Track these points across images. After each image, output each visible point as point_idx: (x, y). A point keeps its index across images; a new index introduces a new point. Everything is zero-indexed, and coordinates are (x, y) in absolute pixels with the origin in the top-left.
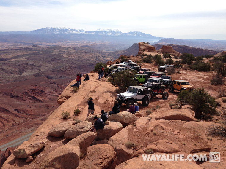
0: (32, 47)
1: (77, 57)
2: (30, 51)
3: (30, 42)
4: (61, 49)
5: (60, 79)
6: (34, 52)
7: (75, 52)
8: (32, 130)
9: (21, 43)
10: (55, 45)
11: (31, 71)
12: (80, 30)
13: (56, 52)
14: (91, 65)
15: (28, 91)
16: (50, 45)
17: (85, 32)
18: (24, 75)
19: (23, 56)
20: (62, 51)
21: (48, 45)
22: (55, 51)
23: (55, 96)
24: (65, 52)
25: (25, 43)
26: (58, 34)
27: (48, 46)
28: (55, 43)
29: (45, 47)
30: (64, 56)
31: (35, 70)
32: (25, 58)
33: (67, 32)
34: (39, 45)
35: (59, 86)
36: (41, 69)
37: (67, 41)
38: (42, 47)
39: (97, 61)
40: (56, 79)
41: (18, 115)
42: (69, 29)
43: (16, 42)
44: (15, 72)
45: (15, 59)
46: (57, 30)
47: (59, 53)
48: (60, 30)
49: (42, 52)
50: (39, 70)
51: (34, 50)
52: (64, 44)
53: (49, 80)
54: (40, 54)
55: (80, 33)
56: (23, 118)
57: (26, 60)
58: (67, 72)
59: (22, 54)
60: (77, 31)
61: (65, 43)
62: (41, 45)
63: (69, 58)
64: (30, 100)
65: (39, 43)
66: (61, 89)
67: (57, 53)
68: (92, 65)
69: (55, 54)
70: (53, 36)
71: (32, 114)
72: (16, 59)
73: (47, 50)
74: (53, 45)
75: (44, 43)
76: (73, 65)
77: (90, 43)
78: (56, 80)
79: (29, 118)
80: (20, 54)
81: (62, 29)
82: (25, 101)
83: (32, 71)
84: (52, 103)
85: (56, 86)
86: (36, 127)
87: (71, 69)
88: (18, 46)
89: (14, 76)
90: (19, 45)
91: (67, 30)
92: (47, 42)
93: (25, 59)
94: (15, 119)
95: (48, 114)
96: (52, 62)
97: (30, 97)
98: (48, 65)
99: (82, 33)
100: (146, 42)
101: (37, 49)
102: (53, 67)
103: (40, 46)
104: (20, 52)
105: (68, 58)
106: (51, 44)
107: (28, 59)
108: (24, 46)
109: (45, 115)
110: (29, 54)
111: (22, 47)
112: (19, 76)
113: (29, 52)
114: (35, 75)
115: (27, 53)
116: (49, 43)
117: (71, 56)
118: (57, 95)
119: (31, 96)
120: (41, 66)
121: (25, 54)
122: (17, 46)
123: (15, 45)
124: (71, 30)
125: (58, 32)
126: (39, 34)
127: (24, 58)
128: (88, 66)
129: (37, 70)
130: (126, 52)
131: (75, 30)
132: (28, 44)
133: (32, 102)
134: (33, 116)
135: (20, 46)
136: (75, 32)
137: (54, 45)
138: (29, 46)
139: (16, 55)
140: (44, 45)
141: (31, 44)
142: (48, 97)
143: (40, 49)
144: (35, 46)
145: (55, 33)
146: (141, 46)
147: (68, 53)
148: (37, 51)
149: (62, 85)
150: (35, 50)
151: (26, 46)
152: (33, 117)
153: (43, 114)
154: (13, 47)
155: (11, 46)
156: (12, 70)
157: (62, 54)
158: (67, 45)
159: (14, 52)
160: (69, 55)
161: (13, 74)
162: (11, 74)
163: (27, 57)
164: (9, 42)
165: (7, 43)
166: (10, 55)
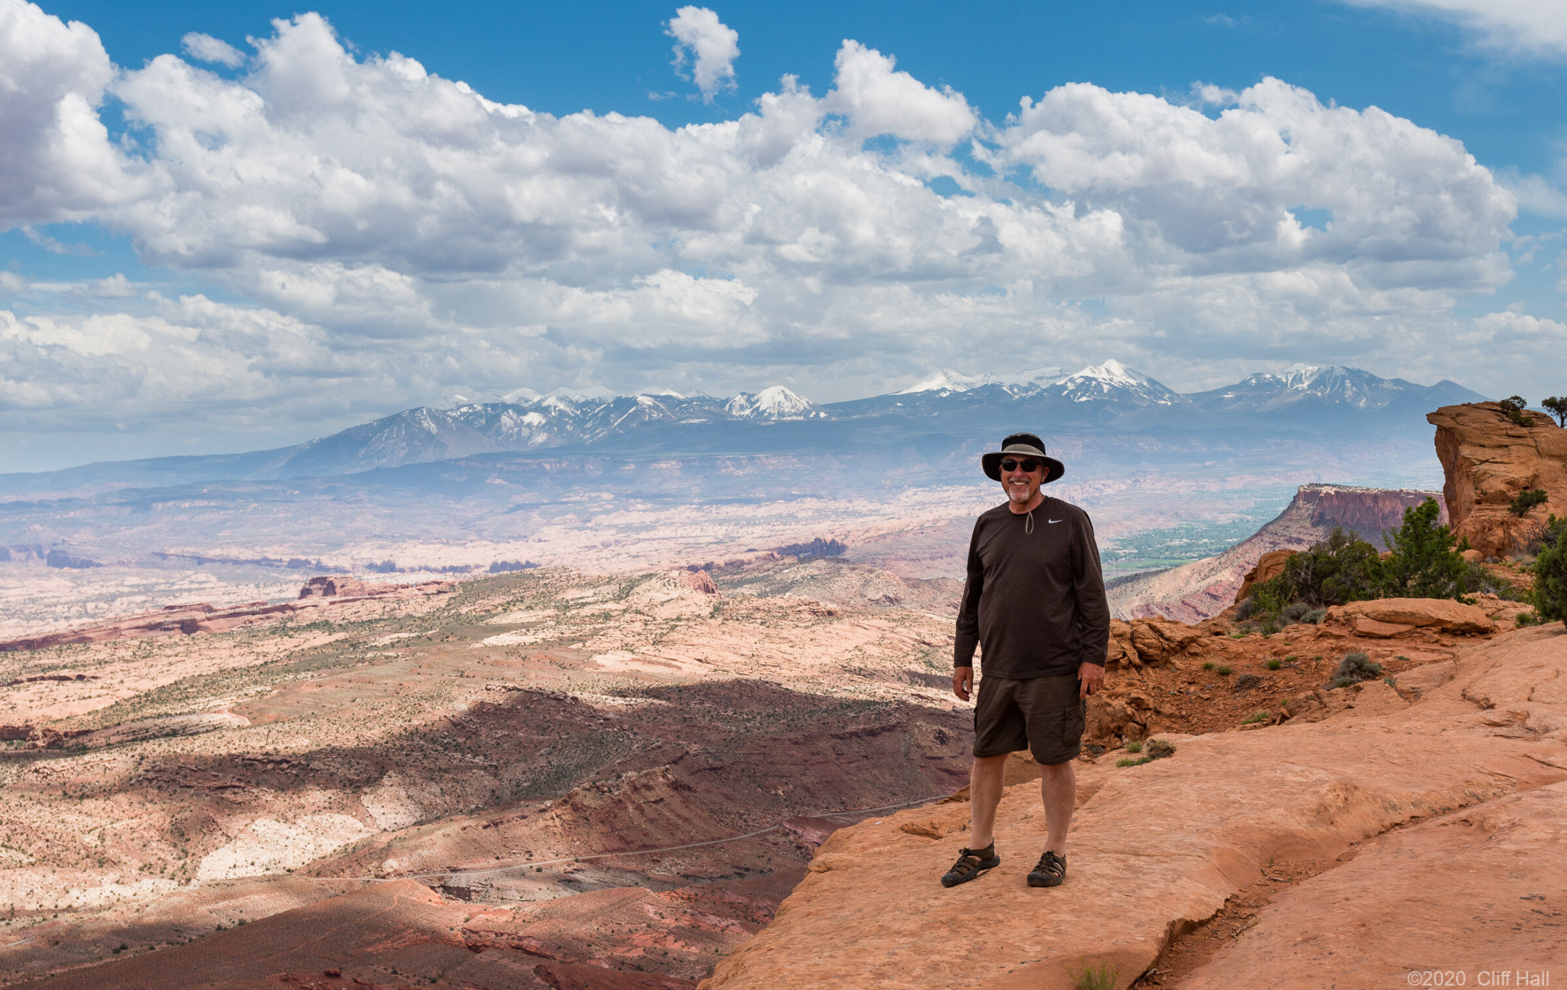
0: (305, 593)
1: (731, 657)
2: (284, 631)
3: (285, 551)
4: (571, 594)
5: (569, 892)
6: (321, 638)
7: (706, 612)
9: (201, 561)
10: (517, 563)
11: (283, 827)
12: (750, 400)
13: (527, 627)
14: (873, 733)
16: (465, 569)
17: (806, 413)
18: (220, 876)
19: (214, 684)
20: (587, 611)
21: (453, 569)
22: (517, 616)
24: (607, 616)
25: (236, 562)
27: (449, 578)
28: (514, 544)
29: (419, 586)
30: (598, 659)
31: (324, 817)
32: (227, 702)
34: (371, 567)
36: (375, 809)
38: (392, 589)
42: (650, 404)
43: (157, 560)
44: (128, 852)
46: (536, 418)
47: (549, 635)
48: (562, 413)
49: (387, 640)
50: (361, 814)
51: (313, 626)
52: (606, 545)
53: (458, 912)
54: (372, 662)
57: (236, 720)
58: (638, 819)
59: (206, 668)
60: (721, 408)
61: (607, 535)
62: (389, 567)
63: (653, 678)
65: (368, 551)
67: (529, 639)
68: (891, 729)
69: (511, 651)
73: (436, 610)
74: (495, 567)
75: (410, 554)
76: (694, 748)
78: (527, 910)
80: (186, 668)
81: (579, 406)
83: (292, 832)
85: (525, 967)
87: (676, 786)
88: (173, 593)
89: (127, 892)
90: (181, 591)
91: (623, 408)
92: (446, 542)
93: (228, 716)
96: (484, 731)
98: (442, 763)
101: (348, 610)
102: (489, 781)
103: (374, 580)
104: (188, 653)
105: (636, 675)
106: (481, 555)
107: (255, 712)
108: (221, 595)
110: (266, 670)
111: (208, 608)
112: (166, 885)
113: (273, 647)
114: (321, 867)
115: (251, 660)
116: (460, 542)
117: (667, 653)
121: (231, 664)
122: (166, 593)
123: (147, 590)
124: (668, 402)
125: (541, 439)
127: (220, 710)
128: (842, 746)
129: (338, 819)
132: (265, 568)
135: (194, 599)
137: (504, 565)
138: (272, 590)
139: (146, 686)
140: (412, 570)
141: (295, 565)
143: (378, 606)
144: (329, 589)
147: (638, 627)
148: (341, 635)
150: (326, 626)
151: (248, 594)
154: (130, 609)
155: (112, 598)
156: (102, 837)
157: (582, 639)
158: (633, 549)
159: (128, 654)
160: (649, 650)
161: (114, 875)
162: (94, 875)
163: (252, 690)
164: (88, 563)
165: (73, 578)
166: (95, 688)
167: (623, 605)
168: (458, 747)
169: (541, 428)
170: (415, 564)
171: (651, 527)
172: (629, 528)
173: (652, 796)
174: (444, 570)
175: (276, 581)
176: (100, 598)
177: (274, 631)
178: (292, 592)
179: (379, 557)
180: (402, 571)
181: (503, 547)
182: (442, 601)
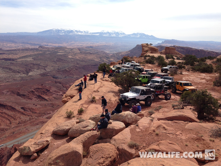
0: (39, 47)
1: (82, 57)
2: (37, 51)
3: (37, 43)
4: (66, 50)
5: (65, 78)
6: (41, 52)
7: (79, 52)
8: (37, 128)
9: (28, 43)
10: (61, 46)
11: (37, 70)
12: (85, 32)
13: (62, 53)
14: (95, 65)
15: (34, 90)
16: (55, 46)
17: (90, 33)
18: (31, 75)
19: (30, 56)
20: (67, 52)
22: (61, 52)
23: (60, 95)
24: (70, 52)
25: (32, 44)
26: (63, 35)
29: (51, 48)
30: (69, 56)
31: (41, 70)
32: (31, 58)
33: (72, 33)
34: (46, 45)
35: (64, 85)
36: (46, 69)
37: (72, 42)
38: (48, 48)
39: (101, 62)
40: (61, 78)
41: (24, 113)
42: (74, 31)
43: (23, 43)
44: (21, 72)
45: (22, 59)
46: (63, 31)
47: (64, 54)
48: (65, 31)
49: (48, 53)
52: (70, 45)
53: (55, 79)
54: (46, 55)
55: (85, 34)
56: (29, 116)
57: (32, 60)
58: (72, 72)
59: (29, 54)
60: (82, 32)
61: (70, 44)
62: (48, 45)
63: (74, 59)
64: (36, 99)
65: (45, 44)
66: (65, 89)
67: (62, 54)
68: (97, 65)
69: (60, 55)
70: (58, 37)
71: (38, 112)
72: (23, 59)
73: (53, 50)
74: (58, 46)
75: (50, 44)
76: (78, 66)
77: (95, 44)
78: (61, 80)
79: (35, 116)
80: (27, 54)
81: (67, 31)
82: (31, 99)
83: (38, 71)
84: (57, 102)
85: (61, 85)
86: (41, 125)
87: (76, 69)
88: (25, 46)
89: (21, 76)
91: (72, 31)
92: (53, 43)
93: (31, 59)
94: (21, 117)
95: (53, 112)
96: (57, 63)
97: (36, 96)
98: (53, 65)
99: (86, 35)
100: (149, 44)
101: (44, 50)
102: (58, 67)
103: (46, 47)
104: (27, 53)
105: (72, 58)
106: (57, 45)
107: (34, 59)
108: (30, 47)
109: (50, 113)
110: (35, 55)
111: (29, 48)
112: (25, 75)
113: (36, 53)
114: (41, 75)
116: (55, 44)
117: (76, 56)
118: (61, 95)
119: (37, 95)
120: (47, 66)
121: (32, 54)
122: (24, 46)
123: (22, 46)
124: (76, 31)
125: (63, 34)
126: (45, 35)
127: (30, 59)
128: (92, 66)
129: (43, 70)
130: (129, 53)
131: (80, 32)
132: (35, 44)
133: (37, 100)
134: (39, 114)
135: (27, 47)
136: (80, 33)
137: (59, 46)
138: (36, 47)
139: (23, 55)
140: (50, 46)
141: (38, 44)
142: (53, 96)
143: (46, 49)
144: (42, 47)
145: (61, 34)
146: (144, 48)
147: (73, 53)
148: (43, 52)
149: (66, 84)
150: (41, 51)
151: (33, 47)
152: (39, 115)
153: (49, 112)
155: (19, 46)
156: (19, 70)
157: (67, 54)
158: (72, 46)
159: (21, 52)
160: (74, 56)
161: (20, 74)
162: (18, 74)
163: (34, 57)
164: (16, 43)
165: (15, 44)
166: (18, 55)
168: (55, 64)
172: (72, 43)
173: (74, 70)
174: (53, 46)
176: (17, 46)
177: (36, 51)
179: (47, 44)
180: (49, 46)
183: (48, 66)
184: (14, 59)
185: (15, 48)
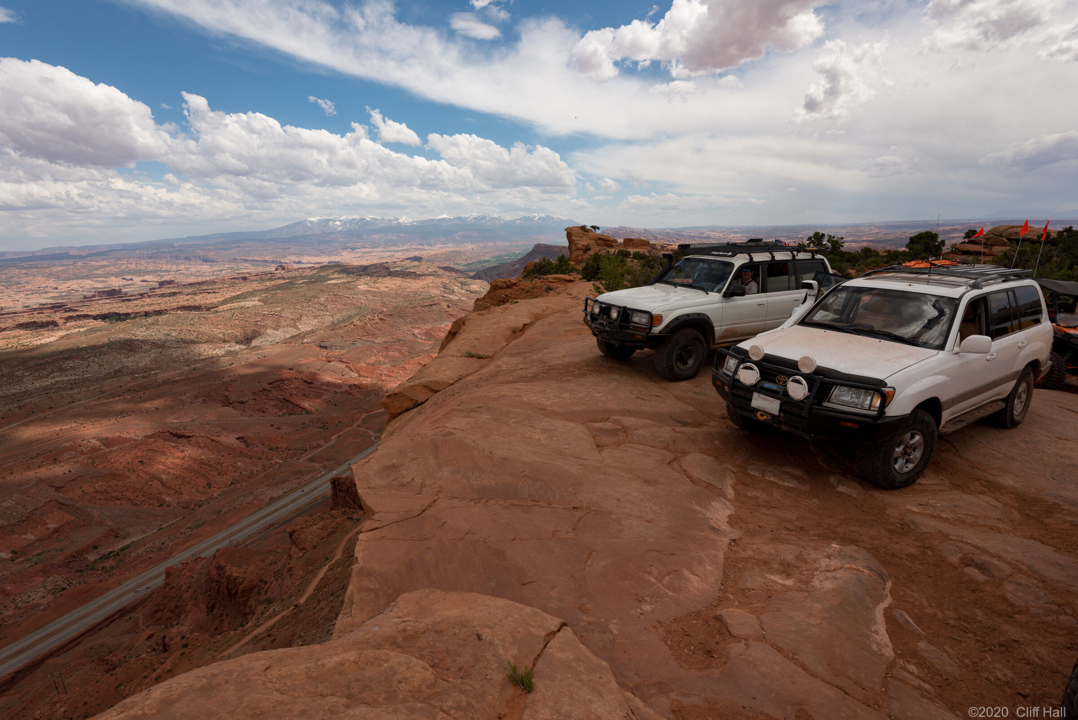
0: (277, 269)
1: (394, 286)
2: (271, 279)
3: (270, 258)
4: (350, 270)
5: (354, 346)
6: (282, 281)
7: (387, 274)
8: (285, 490)
9: (247, 261)
11: (275, 331)
12: (396, 220)
14: (431, 305)
15: (268, 387)
16: (321, 263)
17: (411, 223)
18: (258, 344)
19: (253, 294)
20: (355, 274)
21: (318, 263)
22: (336, 276)
23: (341, 393)
25: (257, 261)
26: (338, 232)
27: (317, 266)
28: (334, 257)
29: (309, 268)
30: (359, 287)
31: (286, 329)
32: (256, 299)
34: (295, 262)
35: (351, 365)
36: (300, 326)
37: (366, 250)
38: (301, 269)
39: (446, 295)
40: (342, 348)
41: (246, 452)
43: (235, 260)
44: (232, 338)
45: (232, 305)
46: (338, 223)
49: (301, 282)
50: (297, 328)
51: (279, 278)
52: (359, 257)
53: (324, 352)
54: (297, 288)
56: (261, 459)
57: (260, 303)
58: (371, 328)
59: (250, 290)
61: (359, 254)
62: (300, 262)
63: (373, 292)
64: (275, 410)
65: (293, 258)
66: (356, 375)
67: (340, 281)
69: (335, 285)
71: (285, 445)
72: (235, 304)
73: (312, 274)
74: (329, 262)
75: (306, 259)
76: (385, 310)
77: (425, 250)
78: (343, 351)
79: (277, 458)
80: (244, 290)
82: (264, 412)
83: (278, 333)
85: (344, 366)
86: (296, 481)
87: (381, 319)
88: (239, 269)
89: (232, 349)
90: (241, 269)
92: (316, 256)
93: (257, 302)
94: (239, 464)
95: (326, 442)
96: (329, 306)
97: (276, 403)
98: (318, 314)
100: (588, 227)
101: (289, 274)
102: (331, 319)
103: (296, 266)
104: (245, 286)
105: (369, 291)
106: (325, 260)
107: (264, 301)
109: (320, 446)
110: (267, 290)
111: (249, 273)
112: (243, 347)
113: (269, 284)
114: (286, 342)
115: (263, 287)
116: (319, 256)
117: (377, 285)
118: (346, 391)
119: (277, 399)
120: (301, 316)
121: (257, 288)
122: (237, 269)
123: (231, 268)
125: (340, 229)
127: (254, 301)
128: (424, 309)
129: (290, 329)
130: (517, 266)
133: (281, 413)
134: (287, 452)
135: (245, 271)
137: (332, 262)
138: (267, 269)
139: (233, 294)
140: (306, 263)
141: (274, 262)
142: (325, 397)
143: (297, 273)
144: (283, 268)
145: (334, 230)
147: (369, 278)
148: (288, 281)
149: (359, 363)
150: (283, 278)
151: (261, 270)
152: (288, 454)
153: (314, 444)
154: (226, 274)
155: (221, 271)
156: (224, 335)
157: (353, 282)
158: (367, 258)
159: (228, 286)
160: (372, 284)
161: (228, 345)
162: (222, 345)
163: (264, 295)
164: (214, 261)
165: (210, 265)
166: (218, 295)
167: (365, 273)
168: (322, 310)
169: (340, 226)
170: (307, 262)
171: (371, 252)
172: (364, 252)
173: (374, 322)
174: (315, 263)
175: (268, 266)
176: (218, 270)
177: (269, 280)
178: (273, 269)
179: (297, 260)
180: (303, 263)
181: (331, 257)
182: (315, 271)
183: (304, 318)
184: (210, 306)
185: (212, 278)
